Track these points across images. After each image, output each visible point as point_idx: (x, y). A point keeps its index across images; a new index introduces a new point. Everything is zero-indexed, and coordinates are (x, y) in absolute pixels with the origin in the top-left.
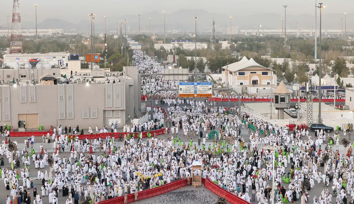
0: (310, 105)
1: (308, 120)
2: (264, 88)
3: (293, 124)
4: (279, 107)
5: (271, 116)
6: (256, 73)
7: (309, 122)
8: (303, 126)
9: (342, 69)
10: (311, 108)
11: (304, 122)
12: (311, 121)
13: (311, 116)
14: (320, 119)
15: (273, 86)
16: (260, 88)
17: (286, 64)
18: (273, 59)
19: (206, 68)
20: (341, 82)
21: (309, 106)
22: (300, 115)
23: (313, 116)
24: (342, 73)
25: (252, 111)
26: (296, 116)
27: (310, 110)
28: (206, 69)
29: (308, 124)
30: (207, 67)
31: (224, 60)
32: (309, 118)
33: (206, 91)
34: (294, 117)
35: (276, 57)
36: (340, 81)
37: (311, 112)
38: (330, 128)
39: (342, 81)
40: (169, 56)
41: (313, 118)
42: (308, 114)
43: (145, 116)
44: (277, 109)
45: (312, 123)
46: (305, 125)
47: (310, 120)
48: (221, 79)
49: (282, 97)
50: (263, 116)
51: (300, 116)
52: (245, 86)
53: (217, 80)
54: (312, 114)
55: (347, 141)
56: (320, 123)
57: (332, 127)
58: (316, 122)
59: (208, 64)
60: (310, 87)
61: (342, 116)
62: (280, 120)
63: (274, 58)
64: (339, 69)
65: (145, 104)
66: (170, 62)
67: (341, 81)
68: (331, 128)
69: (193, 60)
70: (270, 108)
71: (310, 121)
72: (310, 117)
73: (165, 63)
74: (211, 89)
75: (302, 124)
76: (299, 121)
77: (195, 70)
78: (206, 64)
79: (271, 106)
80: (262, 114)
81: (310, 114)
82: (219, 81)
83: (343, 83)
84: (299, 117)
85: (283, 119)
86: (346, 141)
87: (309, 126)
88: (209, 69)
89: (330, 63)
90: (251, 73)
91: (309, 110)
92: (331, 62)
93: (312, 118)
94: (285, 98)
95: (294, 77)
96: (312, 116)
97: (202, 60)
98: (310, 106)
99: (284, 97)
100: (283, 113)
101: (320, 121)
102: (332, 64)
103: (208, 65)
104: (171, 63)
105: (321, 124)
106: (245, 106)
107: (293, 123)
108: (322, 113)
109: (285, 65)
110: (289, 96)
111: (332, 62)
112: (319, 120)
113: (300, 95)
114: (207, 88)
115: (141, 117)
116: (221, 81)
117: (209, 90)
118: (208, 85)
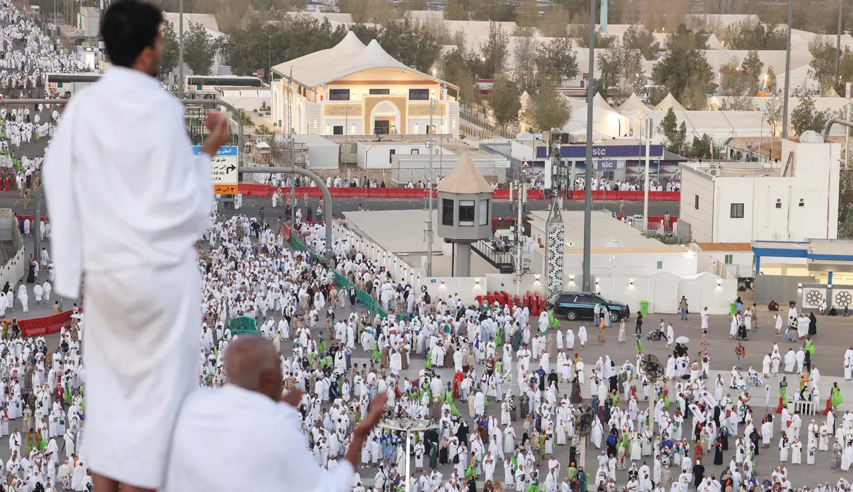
0: (556, 232)
1: (549, 281)
2: (415, 146)
3: (499, 291)
4: (454, 237)
5: (430, 266)
6: (387, 91)
7: (551, 288)
8: (530, 298)
9: (687, 74)
10: (558, 242)
11: (537, 285)
12: (556, 282)
13: (557, 268)
14: (587, 279)
15: (445, 140)
16: (403, 149)
17: (496, 52)
18: (454, 27)
19: (216, 63)
20: (678, 129)
21: (551, 235)
22: (523, 263)
23: (565, 266)
24: (686, 89)
25: (368, 243)
26: (510, 264)
27: (554, 249)
28: (219, 68)
29: (549, 294)
30: (220, 58)
31: (280, 37)
32: (552, 275)
33: (219, 176)
34: (504, 267)
35: (465, 18)
36: (676, 125)
37: (557, 255)
38: (619, 309)
39: (683, 125)
40: (86, 14)
41: (565, 272)
42: (549, 261)
43: (15, 259)
44: (448, 241)
45: (560, 289)
46: (537, 297)
47: (555, 280)
48: (269, 109)
49: (464, 204)
50: (401, 263)
51: (523, 266)
52: (349, 140)
53: (255, 111)
54: (560, 262)
55: (658, 365)
56: (589, 289)
57: (625, 304)
58: (572, 286)
59: (226, 48)
60: (555, 173)
61: (660, 264)
62: (460, 280)
63: (458, 19)
64: (679, 76)
65: (10, 210)
66: (86, 34)
67: (679, 122)
68: (621, 306)
69: (172, 32)
70: (427, 238)
71: (554, 284)
72: (554, 271)
73: (71, 38)
74: (233, 168)
75: (528, 292)
76: (518, 282)
77: (176, 70)
78: (215, 47)
79: (430, 230)
80: (401, 257)
81: (553, 262)
82: (261, 115)
83: (683, 131)
84: (519, 268)
85: (469, 275)
86: (655, 365)
87: (552, 301)
88: (227, 64)
89: (652, 45)
90: (372, 92)
91: (550, 248)
92: (654, 42)
93: (560, 275)
94: (474, 206)
95: (519, 106)
96: (560, 268)
97: (203, 33)
98: (554, 235)
99: (471, 204)
100: (470, 254)
101: (587, 284)
102: (661, 46)
103: (222, 52)
104: (91, 38)
105: (589, 293)
106: (346, 221)
107: (499, 289)
108: (593, 256)
109: (493, 56)
110: (488, 200)
111: (661, 38)
112: (584, 281)
113: (522, 200)
114: (220, 165)
115: (2, 267)
116: (267, 114)
117: (227, 173)
118: (225, 154)
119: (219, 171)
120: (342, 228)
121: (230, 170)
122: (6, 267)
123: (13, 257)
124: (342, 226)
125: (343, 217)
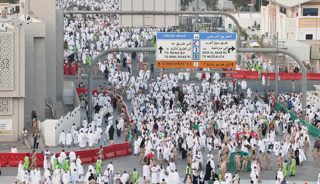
33: (223, 55)
43: (73, 113)
48: (259, 26)
52: (317, 43)
53: (249, 28)
65: (73, 83)
74: (233, 49)
77: (195, 3)
82: (253, 30)
106: (317, 92)
114: (224, 46)
115: (62, 116)
116: (258, 29)
117: (229, 52)
118: (227, 39)
119: (222, 50)
120: (314, 96)
121: (231, 50)
122: (66, 117)
123: (71, 111)
124: (314, 95)
125: (314, 89)
